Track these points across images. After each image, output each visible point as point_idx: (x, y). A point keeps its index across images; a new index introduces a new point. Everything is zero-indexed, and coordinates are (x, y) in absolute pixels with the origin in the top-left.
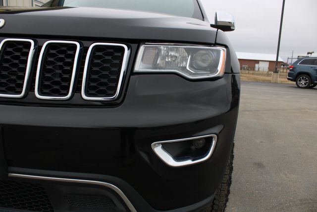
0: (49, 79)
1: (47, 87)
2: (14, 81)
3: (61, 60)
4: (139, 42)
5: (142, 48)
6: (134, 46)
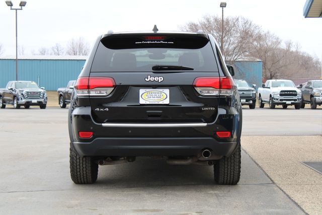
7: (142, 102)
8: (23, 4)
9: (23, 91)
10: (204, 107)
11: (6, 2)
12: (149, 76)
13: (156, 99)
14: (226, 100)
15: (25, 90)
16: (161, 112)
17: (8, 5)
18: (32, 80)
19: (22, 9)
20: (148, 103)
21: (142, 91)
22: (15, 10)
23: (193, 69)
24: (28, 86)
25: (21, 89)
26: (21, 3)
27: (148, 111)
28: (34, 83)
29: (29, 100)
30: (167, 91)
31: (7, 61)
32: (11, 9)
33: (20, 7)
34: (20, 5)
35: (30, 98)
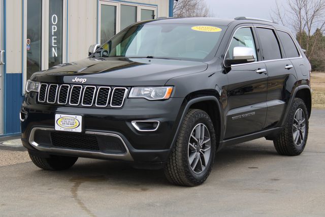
0: (100, 100)
1: (100, 102)
2: (89, 101)
3: (105, 93)
4: (131, 87)
5: (133, 89)
6: (129, 88)
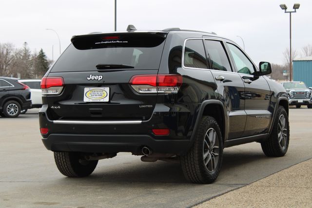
7: (86, 100)
8: (296, 7)
9: (289, 91)
10: (141, 105)
11: (281, 6)
12: (91, 75)
13: (98, 97)
14: (168, 97)
15: (292, 90)
16: (101, 109)
17: (283, 9)
18: (301, 81)
19: (295, 12)
20: (91, 101)
21: (86, 89)
22: (289, 13)
23: (133, 68)
24: (296, 86)
25: (288, 90)
26: (295, 5)
27: (90, 109)
28: (302, 83)
29: (296, 100)
30: (107, 89)
31: (300, 62)
32: (285, 12)
33: (294, 10)
34: (294, 8)
35: (296, 98)
